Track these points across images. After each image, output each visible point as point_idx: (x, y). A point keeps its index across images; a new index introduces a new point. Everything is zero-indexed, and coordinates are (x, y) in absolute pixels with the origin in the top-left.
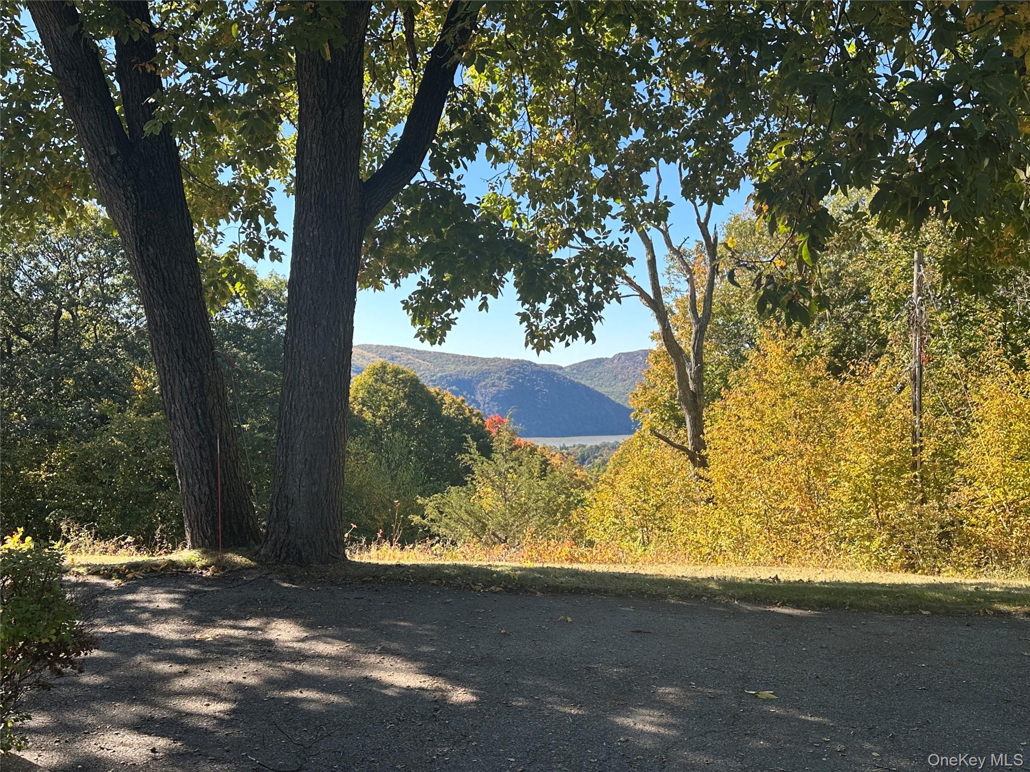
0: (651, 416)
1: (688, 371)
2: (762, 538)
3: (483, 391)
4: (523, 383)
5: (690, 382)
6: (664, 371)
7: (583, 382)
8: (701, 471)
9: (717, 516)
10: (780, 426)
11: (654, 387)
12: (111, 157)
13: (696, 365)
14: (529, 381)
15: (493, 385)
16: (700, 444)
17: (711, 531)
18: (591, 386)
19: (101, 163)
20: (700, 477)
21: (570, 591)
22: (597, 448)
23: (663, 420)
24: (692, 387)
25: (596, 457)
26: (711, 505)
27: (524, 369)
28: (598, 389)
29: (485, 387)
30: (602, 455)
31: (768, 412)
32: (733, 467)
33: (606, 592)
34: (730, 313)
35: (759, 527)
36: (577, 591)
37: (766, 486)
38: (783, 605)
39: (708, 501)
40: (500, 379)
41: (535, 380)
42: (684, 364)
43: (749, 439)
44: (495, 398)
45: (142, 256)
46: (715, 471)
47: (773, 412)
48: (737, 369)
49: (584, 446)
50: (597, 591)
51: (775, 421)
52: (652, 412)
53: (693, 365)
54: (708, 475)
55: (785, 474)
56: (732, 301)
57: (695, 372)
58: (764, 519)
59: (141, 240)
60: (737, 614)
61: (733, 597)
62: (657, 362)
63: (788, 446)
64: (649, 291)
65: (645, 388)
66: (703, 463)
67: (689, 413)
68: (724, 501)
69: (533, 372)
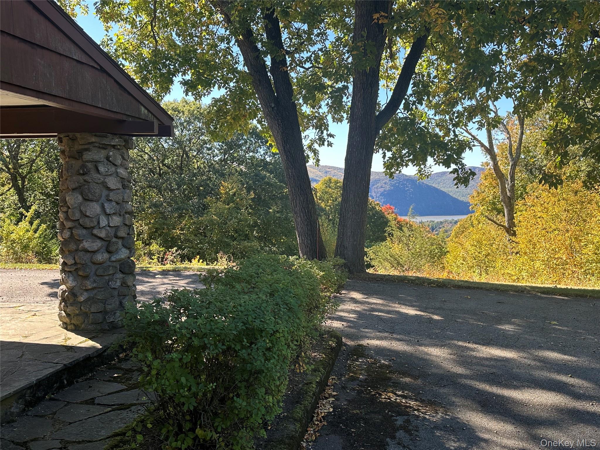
0: (482, 208)
1: (507, 186)
2: (545, 272)
3: (376, 190)
4: (398, 186)
5: (508, 191)
6: (490, 184)
7: (433, 185)
8: (513, 238)
9: (522, 261)
10: (557, 216)
11: (483, 192)
12: (273, 108)
13: (511, 182)
14: (402, 185)
15: (382, 187)
16: (512, 224)
17: (518, 268)
18: (438, 188)
19: (269, 111)
20: (513, 241)
21: (466, 288)
22: (441, 223)
23: (488, 210)
24: (508, 194)
25: (440, 228)
26: (518, 255)
27: (399, 178)
28: (442, 189)
29: (377, 188)
30: (444, 227)
31: (550, 209)
32: (531, 237)
33: (482, 288)
34: (529, 152)
35: (544, 266)
36: (468, 288)
37: (548, 246)
38: (560, 295)
39: (517, 253)
40: (385, 183)
41: (406, 184)
42: (505, 182)
43: (540, 223)
44: (382, 194)
45: (284, 148)
46: (521, 237)
47: (554, 208)
48: (532, 183)
49: (433, 222)
50: (478, 288)
51: (554, 213)
52: (483, 206)
53: (510, 183)
54: (517, 241)
55: (559, 241)
56: (530, 145)
57: (511, 187)
58: (546, 263)
59: (284, 142)
60: (540, 298)
61: (538, 292)
62: (486, 179)
63: (561, 227)
64: (487, 144)
65: (478, 193)
66: (514, 234)
67: (507, 208)
68: (525, 253)
69: (404, 180)
